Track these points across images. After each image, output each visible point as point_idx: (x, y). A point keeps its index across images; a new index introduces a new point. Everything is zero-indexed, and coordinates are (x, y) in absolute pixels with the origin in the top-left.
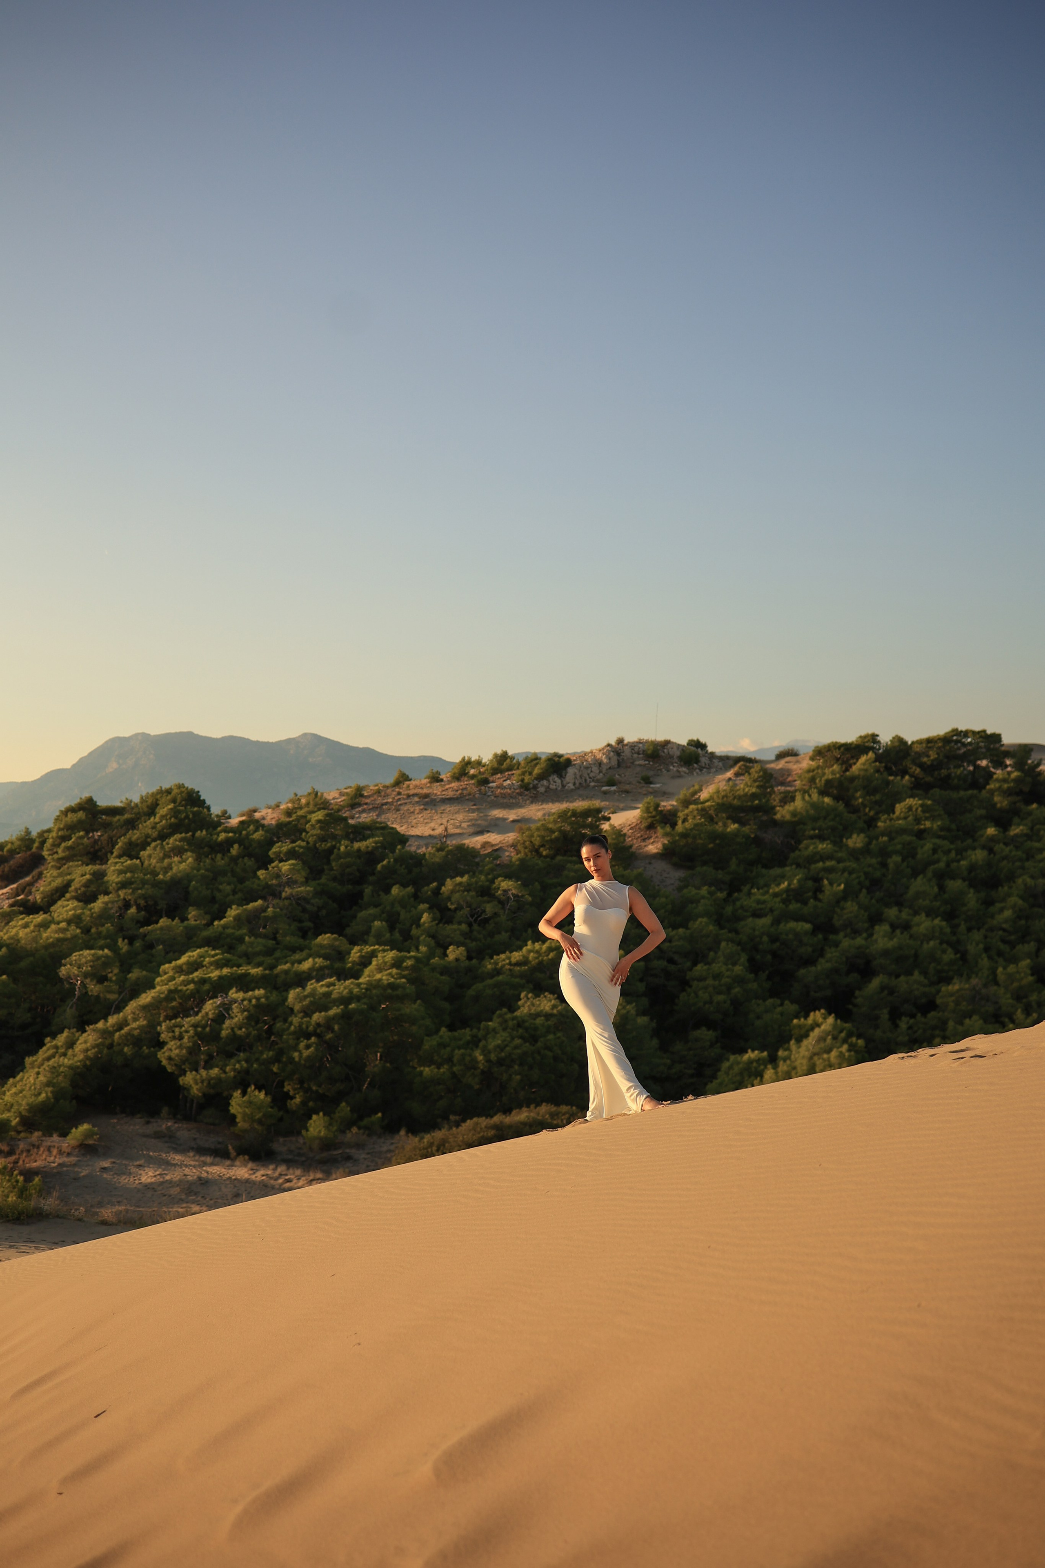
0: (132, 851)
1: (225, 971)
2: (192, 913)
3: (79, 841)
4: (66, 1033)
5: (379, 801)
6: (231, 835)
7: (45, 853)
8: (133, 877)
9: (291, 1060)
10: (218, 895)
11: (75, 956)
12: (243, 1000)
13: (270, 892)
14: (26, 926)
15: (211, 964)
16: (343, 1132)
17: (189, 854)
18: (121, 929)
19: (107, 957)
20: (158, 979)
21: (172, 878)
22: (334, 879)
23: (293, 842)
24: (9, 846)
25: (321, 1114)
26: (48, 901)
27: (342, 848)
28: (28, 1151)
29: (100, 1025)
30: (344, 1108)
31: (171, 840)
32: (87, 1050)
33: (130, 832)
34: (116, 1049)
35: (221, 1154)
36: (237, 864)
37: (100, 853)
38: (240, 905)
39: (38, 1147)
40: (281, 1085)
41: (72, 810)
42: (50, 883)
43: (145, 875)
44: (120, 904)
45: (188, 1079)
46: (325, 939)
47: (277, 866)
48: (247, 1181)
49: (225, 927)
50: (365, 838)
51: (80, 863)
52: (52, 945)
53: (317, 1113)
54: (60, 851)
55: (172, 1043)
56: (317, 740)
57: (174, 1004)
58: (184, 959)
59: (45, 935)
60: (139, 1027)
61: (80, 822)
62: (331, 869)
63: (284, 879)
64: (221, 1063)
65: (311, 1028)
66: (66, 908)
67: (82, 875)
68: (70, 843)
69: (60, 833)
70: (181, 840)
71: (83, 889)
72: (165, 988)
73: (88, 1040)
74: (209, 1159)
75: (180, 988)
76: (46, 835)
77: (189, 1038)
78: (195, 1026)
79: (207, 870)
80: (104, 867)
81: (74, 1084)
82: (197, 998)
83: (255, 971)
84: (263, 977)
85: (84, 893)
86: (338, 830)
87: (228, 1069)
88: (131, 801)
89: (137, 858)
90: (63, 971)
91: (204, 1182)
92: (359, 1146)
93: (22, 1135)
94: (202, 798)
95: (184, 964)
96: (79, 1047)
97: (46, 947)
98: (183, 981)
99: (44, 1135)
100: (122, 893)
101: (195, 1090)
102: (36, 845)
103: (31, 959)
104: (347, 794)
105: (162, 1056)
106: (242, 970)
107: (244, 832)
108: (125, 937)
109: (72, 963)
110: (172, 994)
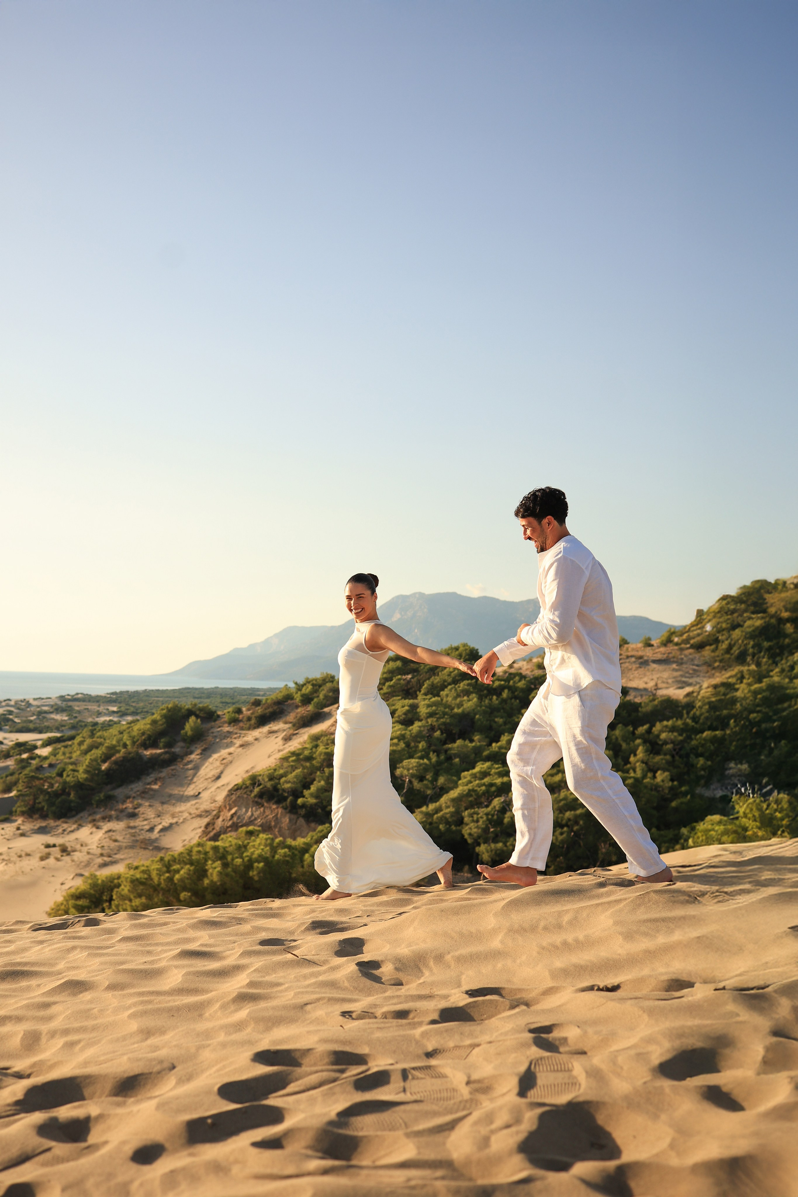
0: (435, 691)
2: (476, 738)
3: (398, 682)
6: (503, 683)
8: (437, 710)
10: (494, 725)
11: (405, 763)
15: (496, 773)
17: (474, 695)
18: (431, 746)
19: (426, 764)
20: (460, 782)
21: (463, 712)
29: (424, 809)
31: (462, 685)
33: (433, 678)
34: (433, 825)
36: (506, 703)
37: (411, 691)
43: (445, 708)
44: (429, 728)
45: (482, 849)
49: (499, 748)
51: (400, 698)
55: (472, 824)
57: (470, 799)
58: (477, 769)
60: (450, 812)
61: (397, 668)
64: (504, 840)
65: (564, 822)
67: (403, 707)
68: (392, 683)
70: (468, 685)
71: (404, 716)
72: (466, 788)
75: (476, 788)
77: (483, 822)
78: (487, 814)
79: (486, 707)
80: (416, 701)
82: (487, 796)
85: (406, 719)
87: (508, 844)
89: (438, 695)
90: (398, 772)
95: (478, 772)
98: (478, 784)
100: (430, 720)
105: (466, 831)
107: (507, 680)
108: (434, 752)
109: (403, 768)
110: (470, 792)
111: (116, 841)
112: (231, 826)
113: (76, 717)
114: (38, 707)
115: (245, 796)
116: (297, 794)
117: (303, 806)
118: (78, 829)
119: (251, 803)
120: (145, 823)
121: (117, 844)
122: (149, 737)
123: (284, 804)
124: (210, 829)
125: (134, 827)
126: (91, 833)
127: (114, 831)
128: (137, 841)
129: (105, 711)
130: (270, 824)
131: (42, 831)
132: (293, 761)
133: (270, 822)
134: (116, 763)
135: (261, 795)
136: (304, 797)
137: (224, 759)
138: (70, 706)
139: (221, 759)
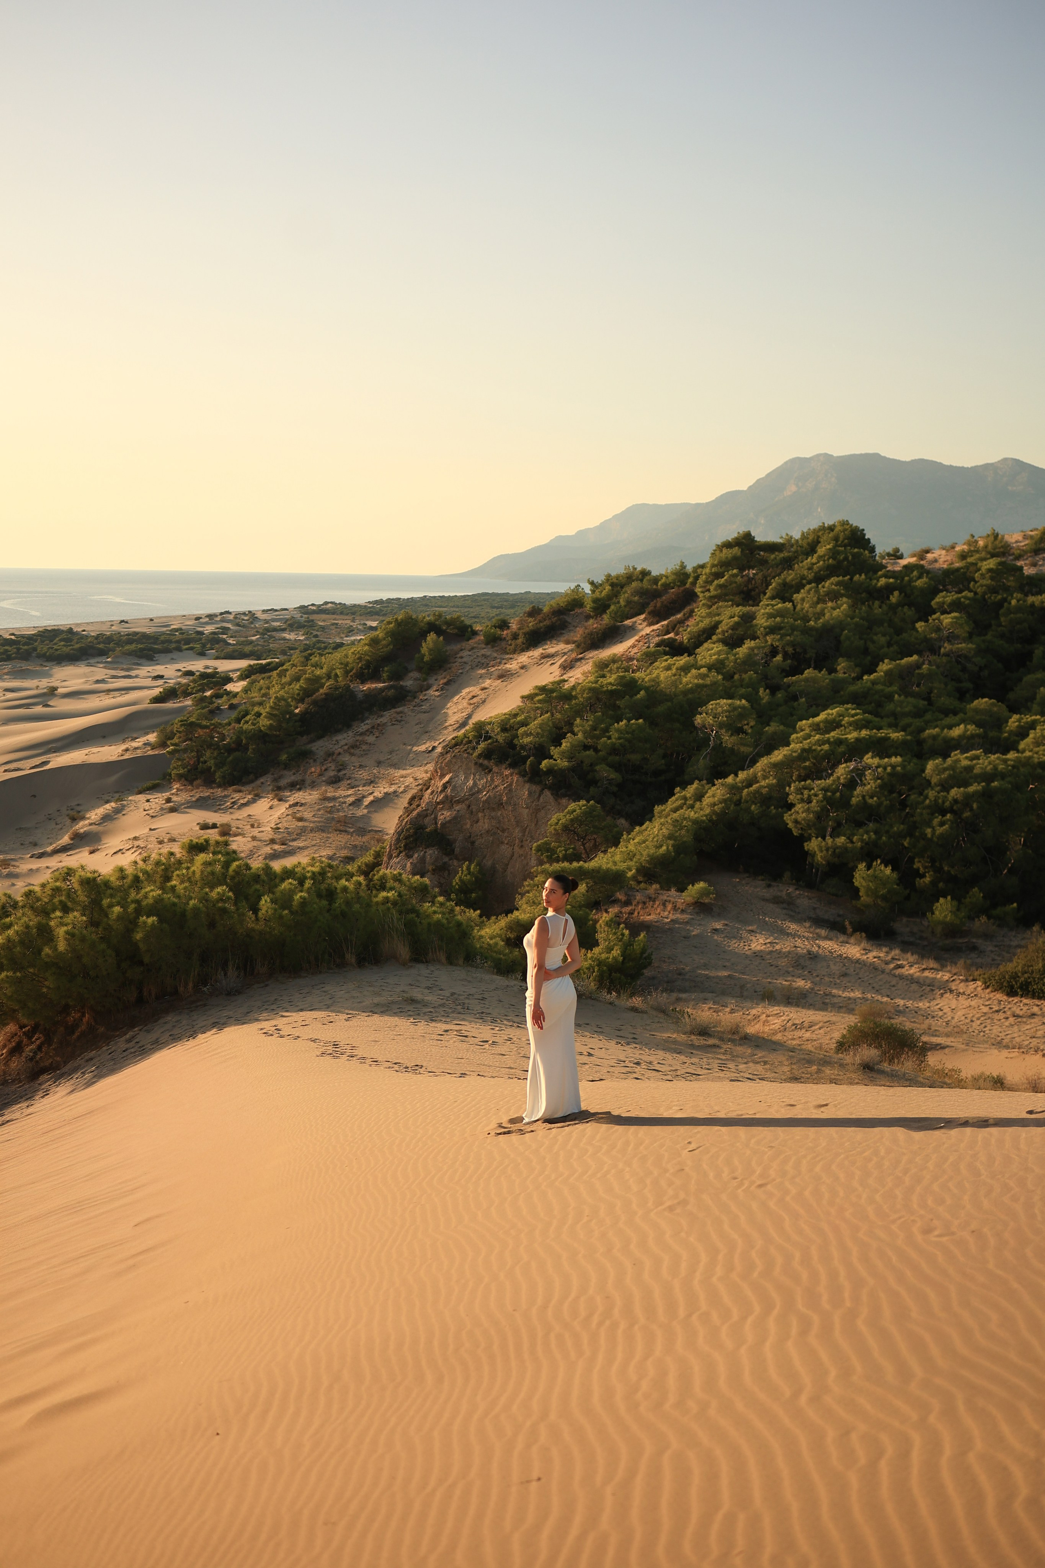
0: (785, 593)
1: (864, 733)
2: (842, 665)
3: (732, 579)
4: (696, 785)
6: (891, 580)
7: (698, 590)
8: (782, 622)
9: (923, 836)
10: (871, 646)
11: (711, 705)
12: (877, 767)
13: (929, 647)
14: (668, 668)
15: (850, 724)
16: (971, 918)
17: (845, 599)
18: (765, 677)
19: (743, 707)
20: (794, 736)
21: (824, 625)
22: (1002, 636)
23: (960, 592)
24: (663, 580)
25: (949, 898)
26: (695, 643)
27: (1014, 602)
28: (644, 903)
29: (730, 779)
30: (976, 894)
31: (827, 584)
32: (714, 805)
33: (785, 572)
34: (743, 805)
35: (836, 927)
36: (895, 613)
37: (753, 593)
38: (892, 659)
39: (654, 901)
40: (911, 860)
41: (728, 545)
42: (698, 624)
43: (795, 620)
44: (767, 650)
45: (813, 845)
46: (982, 703)
47: (938, 619)
48: (858, 961)
49: (874, 683)
50: (1041, 592)
51: (730, 603)
52: (691, 691)
53: (945, 897)
54: (712, 588)
55: (800, 806)
56: (1019, 466)
57: (807, 764)
58: (822, 716)
59: (684, 680)
60: (768, 786)
61: (735, 558)
62: (1000, 625)
63: (945, 633)
64: (848, 832)
65: (947, 804)
66: (710, 652)
67: (731, 617)
68: (722, 581)
69: (713, 569)
70: (837, 584)
71: (729, 632)
72: (798, 746)
73: (715, 794)
74: (823, 932)
75: (814, 748)
76: (699, 571)
77: (817, 802)
78: (825, 790)
79: (862, 618)
80: (754, 609)
81: (697, 838)
82: (832, 760)
83: (896, 735)
84: (904, 743)
85: (731, 636)
86: (1011, 582)
87: (855, 838)
88: (791, 537)
89: (791, 601)
90: (698, 720)
91: (813, 957)
92: (987, 936)
93: (642, 885)
94: (866, 537)
95: (821, 722)
96: (707, 800)
97: (685, 693)
98: (818, 740)
99: (662, 888)
100: (769, 639)
101: (819, 857)
102: (691, 580)
103: (669, 704)
104: (1031, 537)
105: (788, 818)
106: (882, 734)
107: (906, 578)
108: (766, 687)
109: (707, 712)
110: (806, 753)
111: (301, 819)
112: (442, 802)
113: (316, 636)
114: (267, 622)
115: (466, 755)
116: (542, 752)
117: (550, 771)
118: (254, 801)
119: (473, 765)
120: (350, 792)
121: (300, 824)
122: (368, 665)
123: (522, 768)
124: (416, 803)
125: (334, 799)
126: (271, 808)
127: (302, 805)
128: (333, 818)
129: (360, 627)
130: (501, 799)
131: (201, 804)
132: (540, 701)
133: (501, 795)
134: (315, 703)
135: (487, 754)
136: (551, 757)
137: (474, 697)
138: (312, 621)
139: (470, 696)
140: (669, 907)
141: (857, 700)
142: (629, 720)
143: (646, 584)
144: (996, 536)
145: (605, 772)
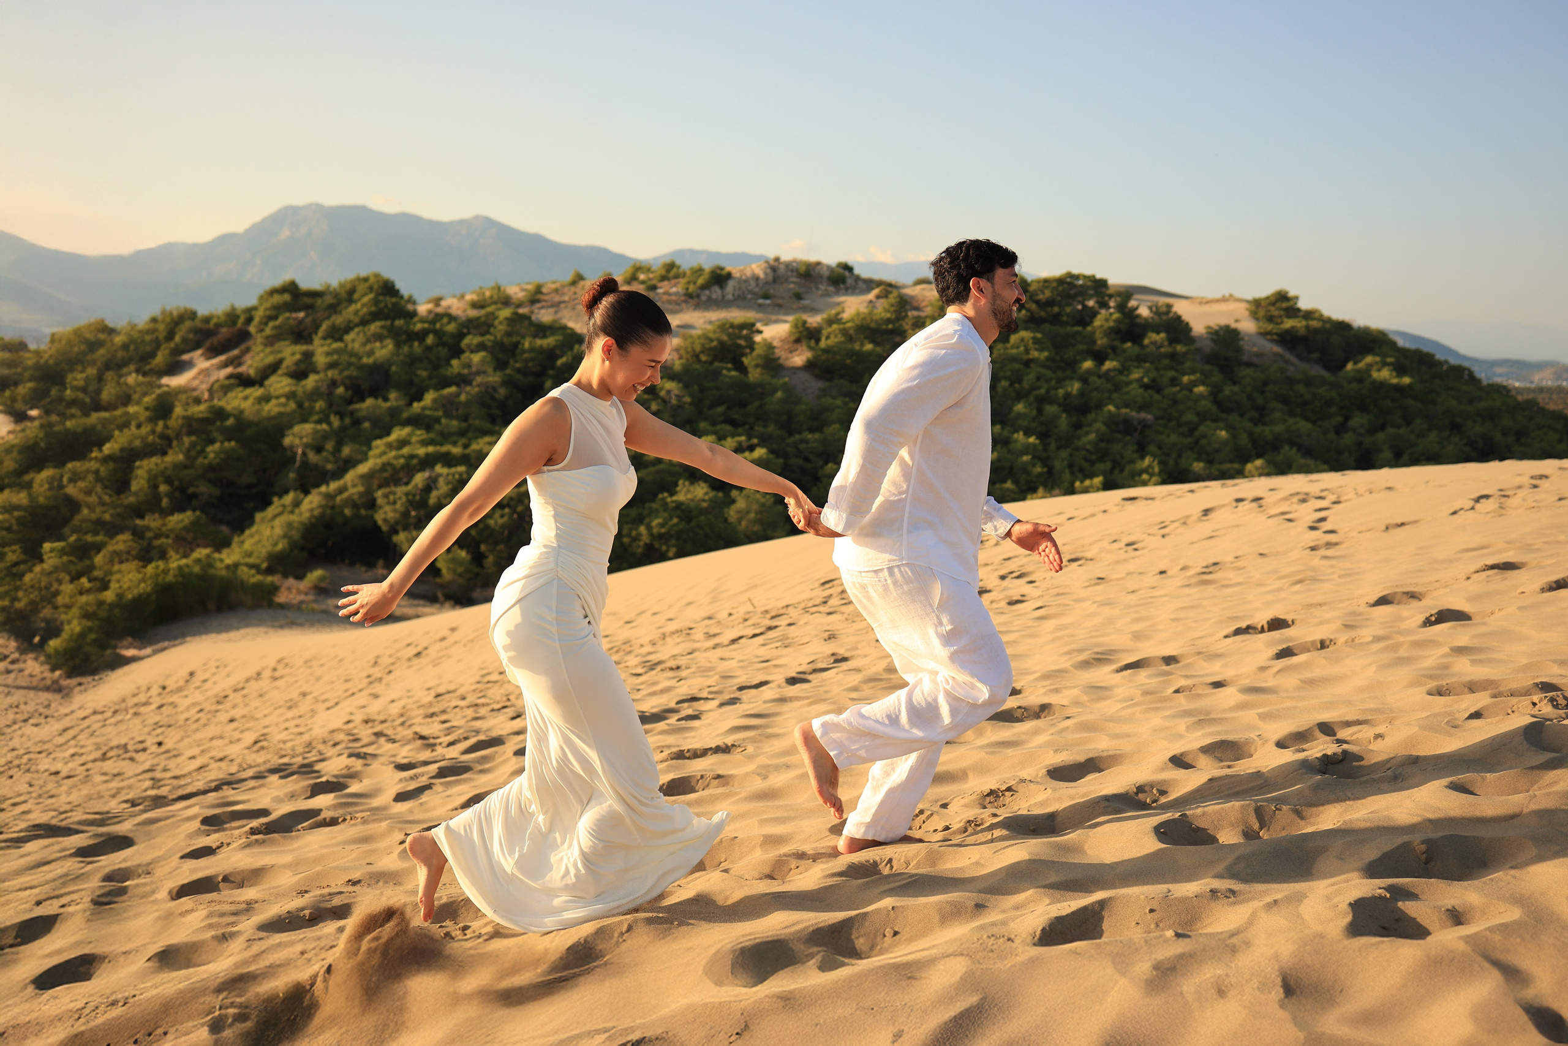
0: (337, 334)
1: (431, 449)
2: (393, 395)
3: (287, 322)
4: (291, 494)
5: (557, 299)
6: (426, 325)
7: (252, 329)
8: (339, 359)
9: (488, 526)
10: (415, 380)
11: (297, 429)
12: (448, 474)
13: (463, 380)
14: (246, 398)
15: (417, 442)
17: (389, 340)
18: (332, 406)
19: (325, 431)
20: (371, 453)
21: (375, 362)
22: (518, 370)
23: (483, 335)
24: (215, 320)
26: (261, 377)
27: (527, 345)
29: (323, 489)
31: (372, 327)
32: (312, 510)
33: (334, 316)
34: (338, 509)
36: (432, 352)
37: (303, 333)
38: (436, 390)
40: (478, 546)
41: (276, 291)
42: (259, 359)
43: (350, 357)
44: (329, 383)
45: (401, 537)
47: (468, 357)
49: (424, 408)
50: (544, 337)
51: (288, 342)
52: (274, 418)
54: (267, 329)
55: (387, 507)
56: (489, 223)
57: (385, 475)
58: (392, 436)
59: (265, 408)
60: (358, 493)
61: (285, 303)
62: (516, 362)
63: (474, 369)
66: (279, 384)
67: (293, 354)
68: (277, 323)
69: (268, 313)
70: (382, 327)
71: (294, 367)
72: (379, 461)
73: (312, 502)
75: (392, 461)
76: (250, 312)
77: (402, 504)
78: (407, 494)
79: (405, 356)
80: (310, 348)
81: (305, 537)
82: (408, 471)
83: (457, 450)
85: (296, 371)
88: (329, 286)
89: (341, 340)
90: (287, 441)
94: (396, 287)
95: (394, 440)
96: (305, 507)
97: (269, 419)
98: (394, 456)
99: (283, 578)
100: (330, 373)
102: (241, 320)
103: (257, 428)
104: (527, 289)
105: (379, 517)
106: (444, 449)
107: (435, 323)
108: (336, 413)
109: (294, 435)
110: (384, 467)
140: (294, 591)
141: (415, 421)
142: (222, 442)
143: (197, 323)
144: (499, 288)
145: (204, 489)
